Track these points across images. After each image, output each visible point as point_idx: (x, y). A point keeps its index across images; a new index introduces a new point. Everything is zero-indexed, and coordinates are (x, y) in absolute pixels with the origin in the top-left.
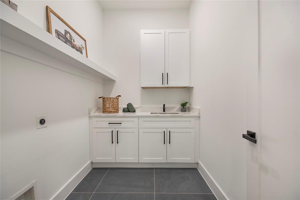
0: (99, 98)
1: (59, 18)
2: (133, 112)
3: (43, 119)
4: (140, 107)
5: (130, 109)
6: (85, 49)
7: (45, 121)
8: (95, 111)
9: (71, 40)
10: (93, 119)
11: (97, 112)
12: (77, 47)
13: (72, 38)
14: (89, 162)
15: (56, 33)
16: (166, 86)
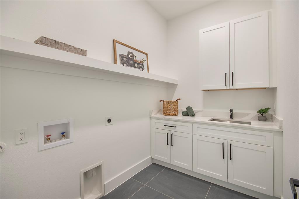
0: (160, 101)
1: (123, 44)
2: (192, 116)
3: (110, 119)
4: (202, 111)
5: (189, 112)
6: (146, 61)
7: (111, 120)
8: (155, 113)
9: (133, 58)
10: (153, 120)
11: (158, 113)
12: (138, 62)
13: (134, 56)
14: (150, 156)
15: (120, 56)
16: (231, 87)
